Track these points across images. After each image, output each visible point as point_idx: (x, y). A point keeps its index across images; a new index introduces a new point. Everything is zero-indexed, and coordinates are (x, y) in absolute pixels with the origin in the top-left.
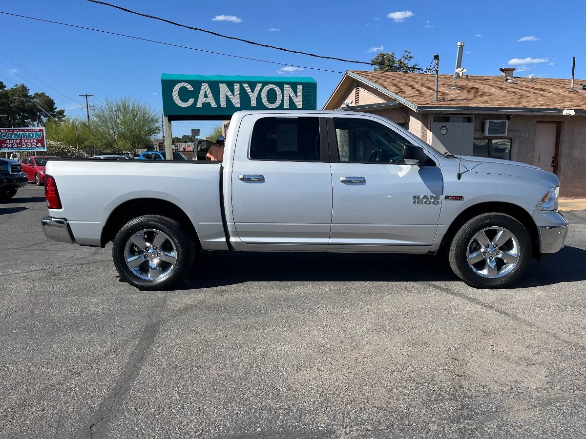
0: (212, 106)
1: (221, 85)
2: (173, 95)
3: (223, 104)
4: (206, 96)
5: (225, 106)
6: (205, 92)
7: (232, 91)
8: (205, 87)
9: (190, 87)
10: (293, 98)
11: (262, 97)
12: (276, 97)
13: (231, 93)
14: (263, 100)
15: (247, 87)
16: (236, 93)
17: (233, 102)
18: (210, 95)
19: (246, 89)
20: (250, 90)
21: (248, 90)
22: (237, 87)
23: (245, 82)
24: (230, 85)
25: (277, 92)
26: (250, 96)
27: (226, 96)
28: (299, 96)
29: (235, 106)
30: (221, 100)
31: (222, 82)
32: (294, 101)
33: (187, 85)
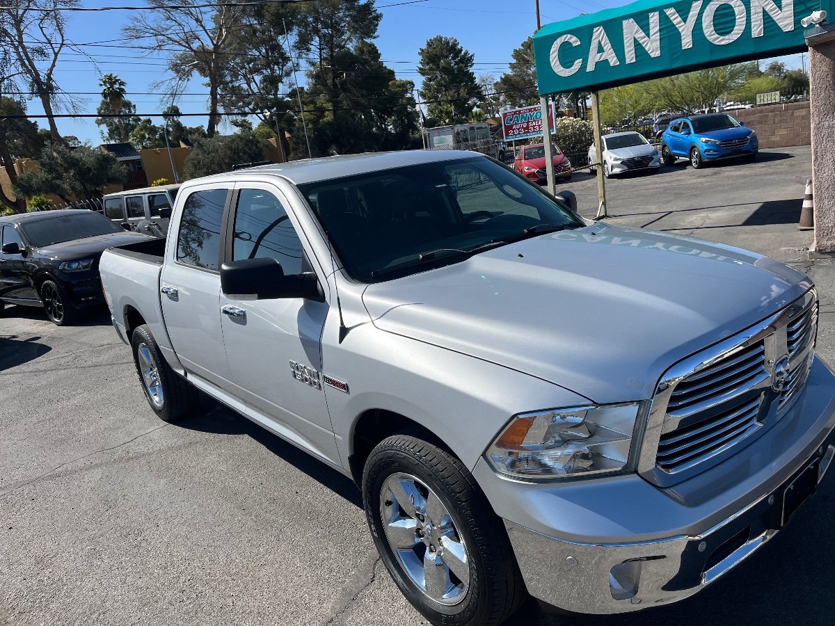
0: (612, 64)
1: (625, 23)
2: (551, 60)
3: (630, 57)
4: (600, 50)
5: (634, 60)
6: (600, 43)
7: (645, 28)
8: (599, 34)
9: (575, 41)
10: (771, 14)
11: (704, 25)
12: (735, 19)
13: (643, 34)
14: (705, 32)
15: (674, 14)
16: (652, 32)
17: (647, 49)
18: (607, 46)
19: (672, 19)
20: (679, 19)
21: (676, 19)
22: (654, 19)
23: (668, 6)
24: (641, 18)
25: (736, 10)
26: (680, 30)
27: (635, 39)
28: (786, 5)
29: (652, 55)
30: (626, 50)
31: (627, 17)
32: (775, 19)
33: (571, 38)
